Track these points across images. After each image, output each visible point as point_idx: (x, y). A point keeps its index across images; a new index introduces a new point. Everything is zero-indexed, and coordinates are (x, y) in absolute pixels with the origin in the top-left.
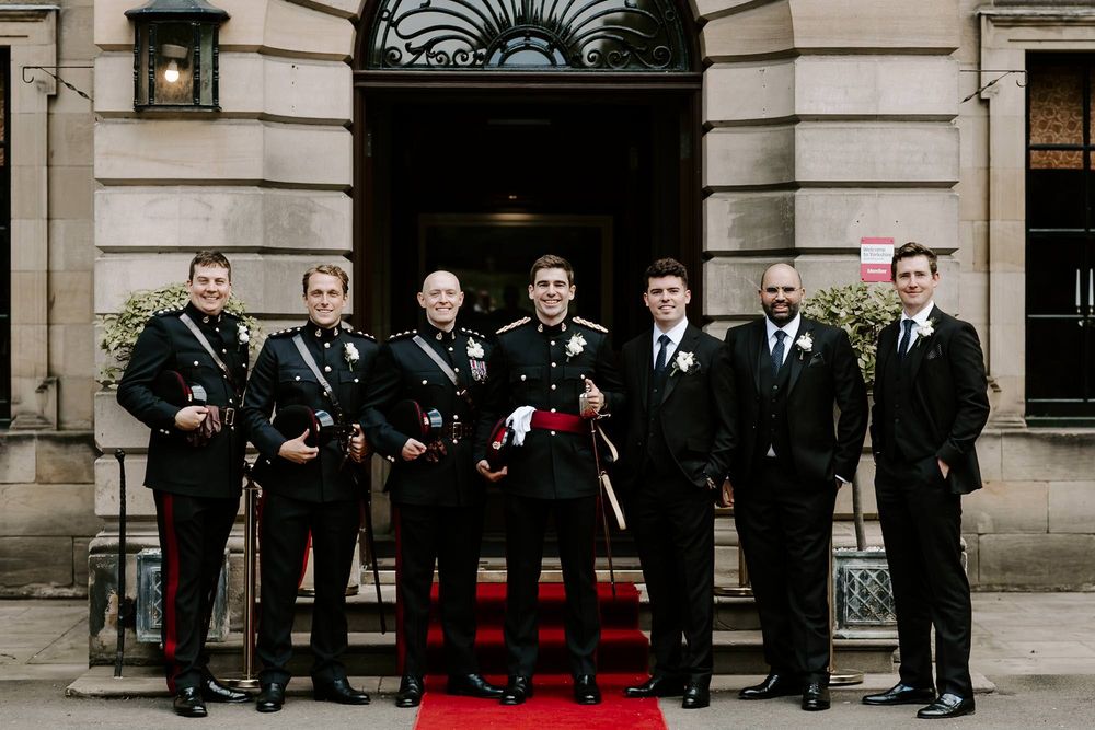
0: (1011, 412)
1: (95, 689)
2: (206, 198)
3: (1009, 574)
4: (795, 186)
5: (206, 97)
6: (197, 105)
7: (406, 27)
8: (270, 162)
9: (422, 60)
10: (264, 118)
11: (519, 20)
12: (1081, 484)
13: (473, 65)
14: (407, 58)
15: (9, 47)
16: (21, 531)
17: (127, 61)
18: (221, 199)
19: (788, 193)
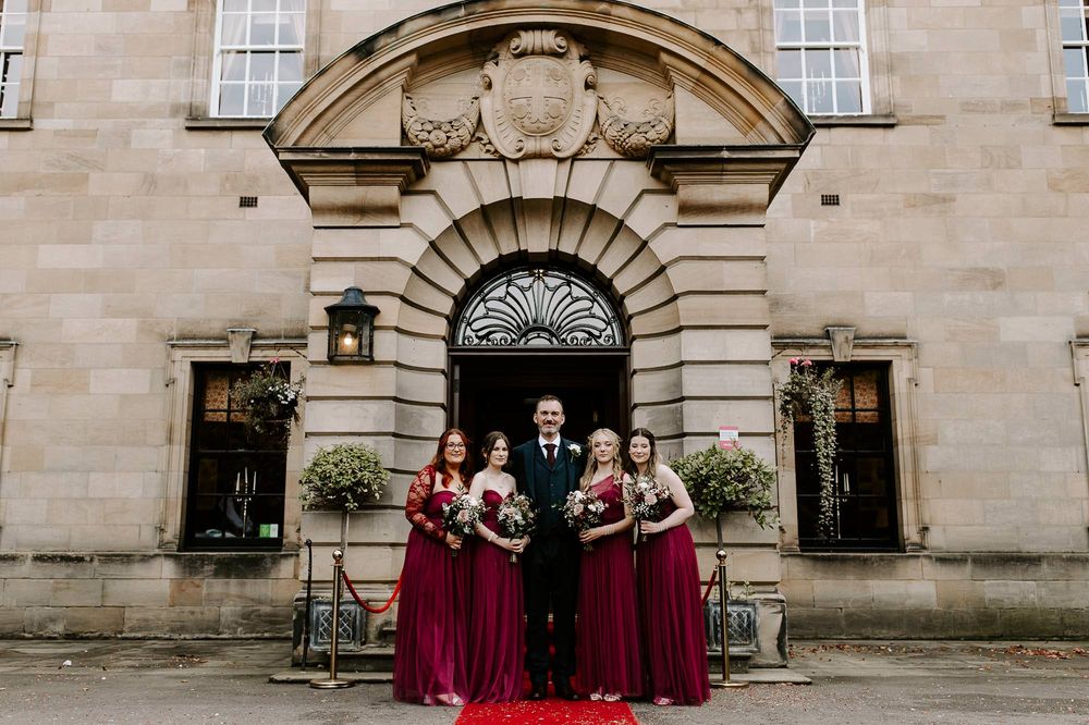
0: (791, 544)
1: (284, 677)
2: (365, 406)
3: (795, 630)
4: (682, 399)
5: (366, 352)
6: (360, 355)
7: (476, 326)
8: (399, 388)
9: (484, 342)
10: (397, 364)
11: (535, 321)
12: (829, 581)
13: (510, 344)
14: (476, 341)
15: (289, 363)
16: (286, 603)
17: (325, 335)
18: (373, 406)
19: (679, 404)
